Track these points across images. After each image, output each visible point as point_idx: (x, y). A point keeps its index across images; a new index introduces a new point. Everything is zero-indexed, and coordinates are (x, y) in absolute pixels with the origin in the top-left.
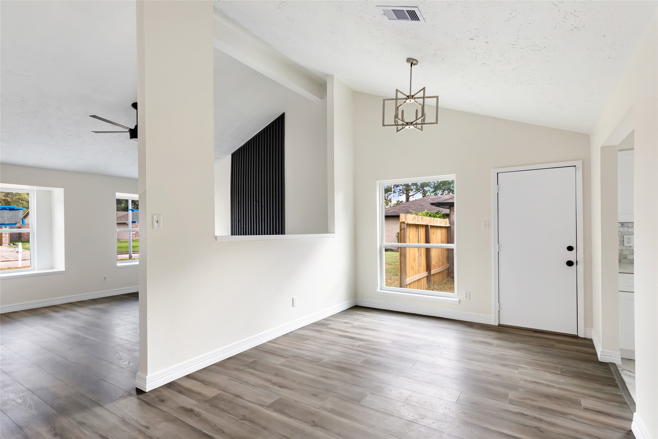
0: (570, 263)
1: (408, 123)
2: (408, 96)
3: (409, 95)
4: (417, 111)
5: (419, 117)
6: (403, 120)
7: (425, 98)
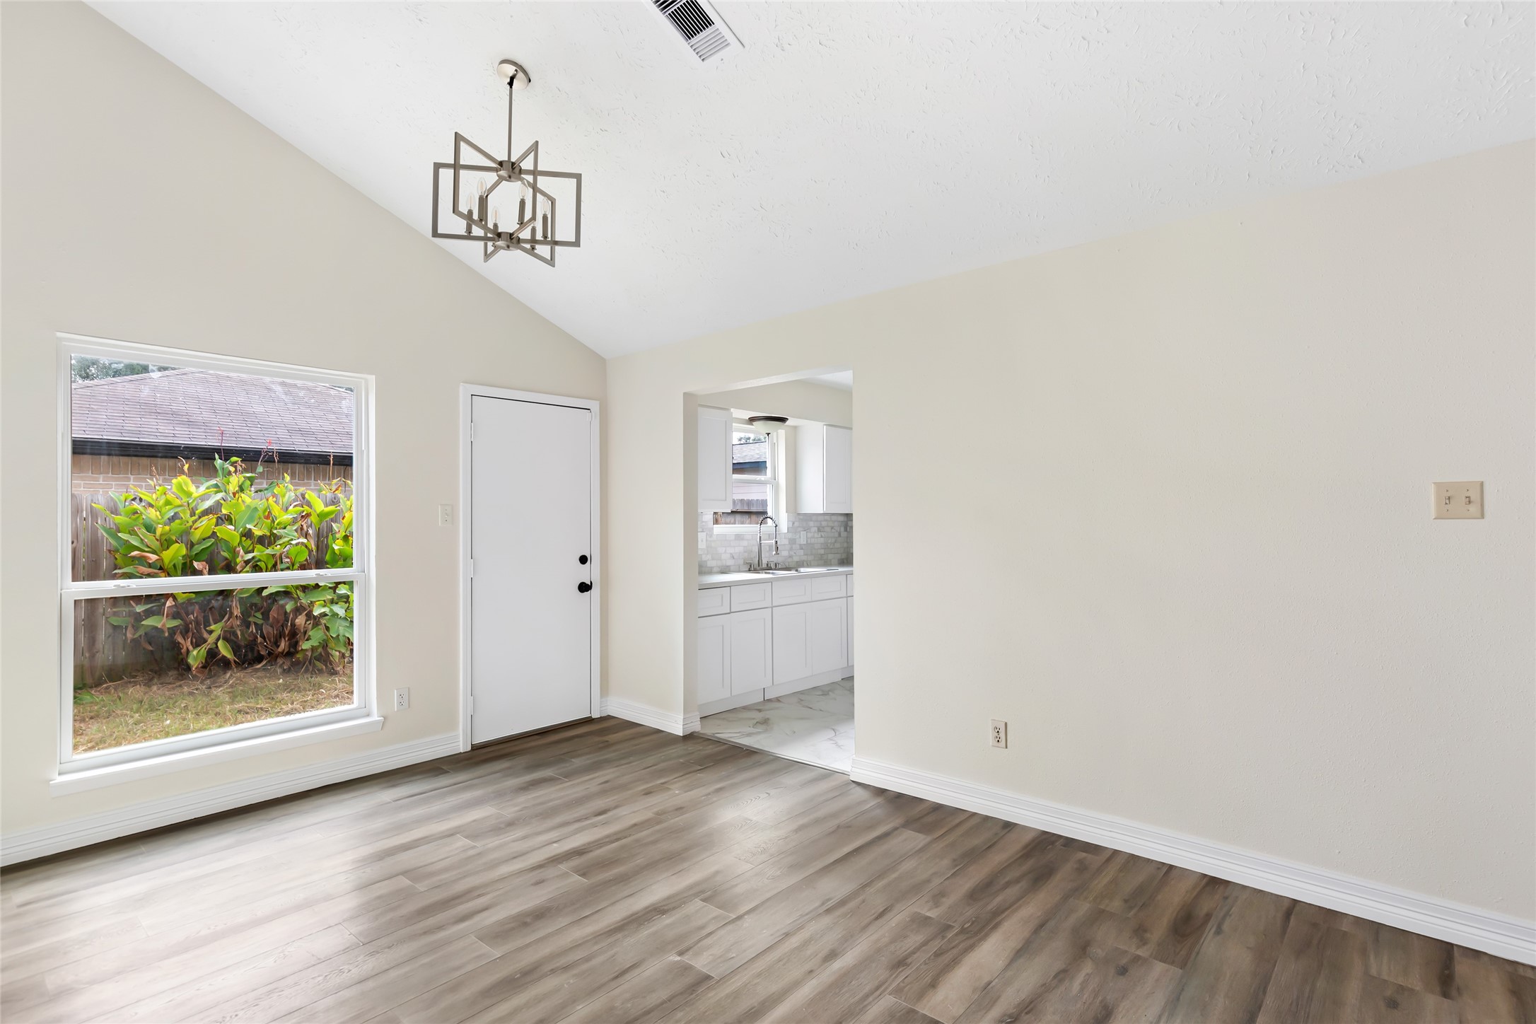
0: (584, 588)
1: (502, 235)
2: (501, 164)
3: (507, 159)
4: (522, 203)
5: (526, 219)
6: (485, 228)
7: (536, 173)
